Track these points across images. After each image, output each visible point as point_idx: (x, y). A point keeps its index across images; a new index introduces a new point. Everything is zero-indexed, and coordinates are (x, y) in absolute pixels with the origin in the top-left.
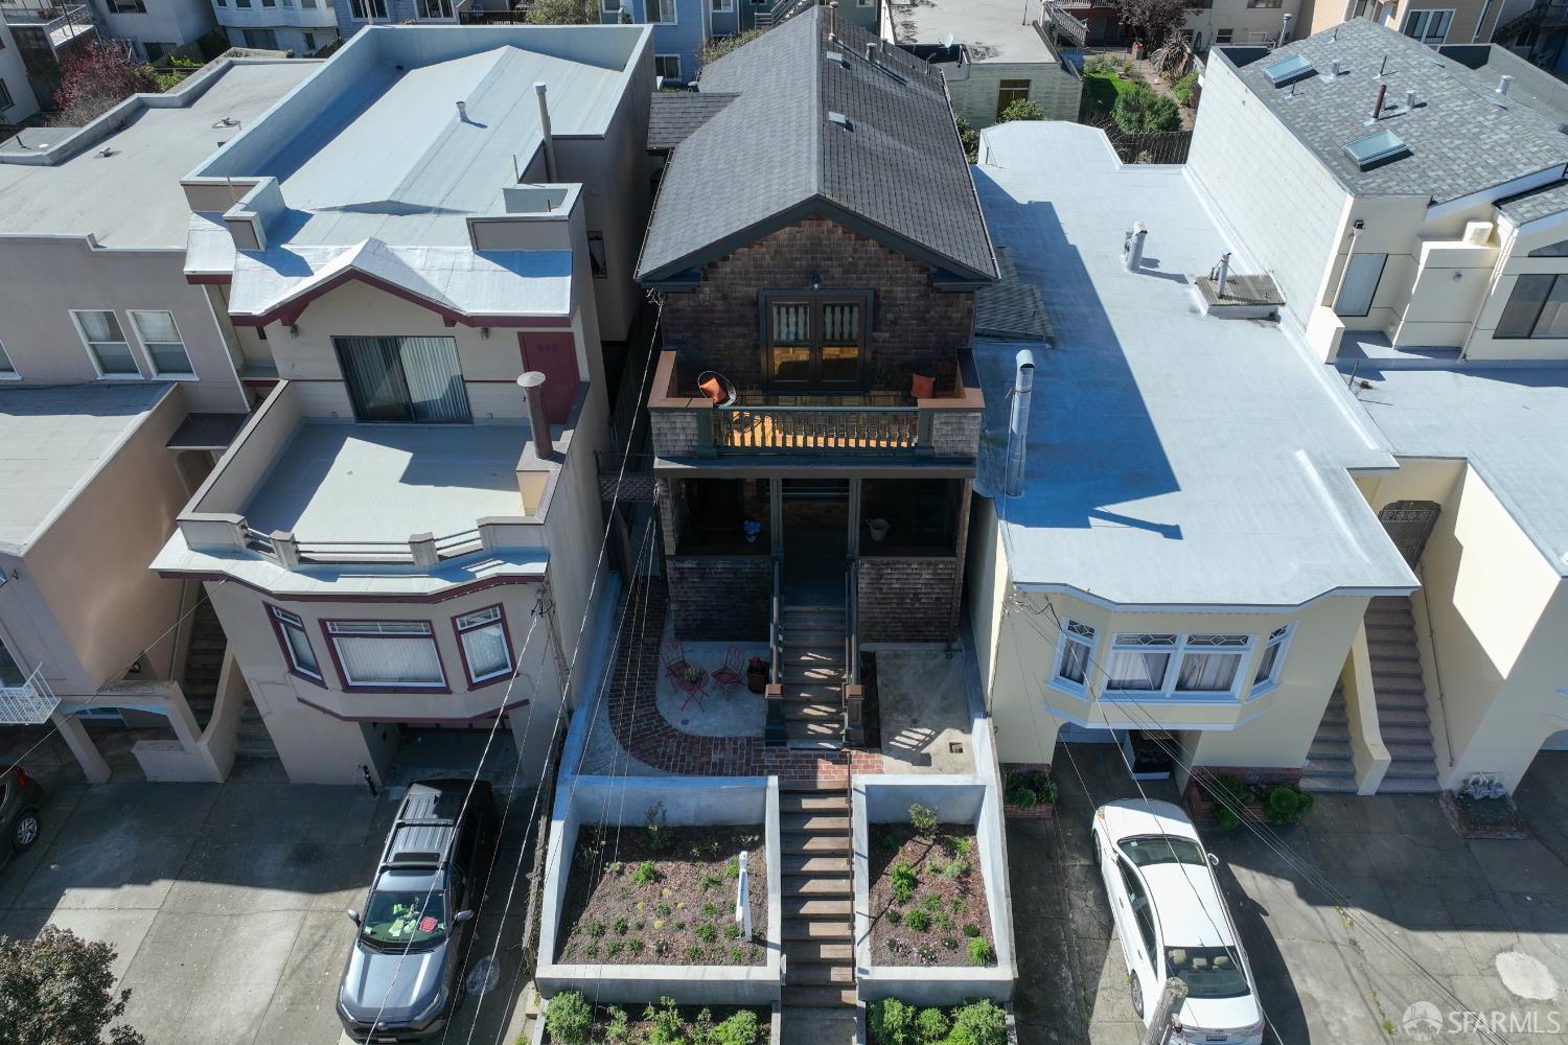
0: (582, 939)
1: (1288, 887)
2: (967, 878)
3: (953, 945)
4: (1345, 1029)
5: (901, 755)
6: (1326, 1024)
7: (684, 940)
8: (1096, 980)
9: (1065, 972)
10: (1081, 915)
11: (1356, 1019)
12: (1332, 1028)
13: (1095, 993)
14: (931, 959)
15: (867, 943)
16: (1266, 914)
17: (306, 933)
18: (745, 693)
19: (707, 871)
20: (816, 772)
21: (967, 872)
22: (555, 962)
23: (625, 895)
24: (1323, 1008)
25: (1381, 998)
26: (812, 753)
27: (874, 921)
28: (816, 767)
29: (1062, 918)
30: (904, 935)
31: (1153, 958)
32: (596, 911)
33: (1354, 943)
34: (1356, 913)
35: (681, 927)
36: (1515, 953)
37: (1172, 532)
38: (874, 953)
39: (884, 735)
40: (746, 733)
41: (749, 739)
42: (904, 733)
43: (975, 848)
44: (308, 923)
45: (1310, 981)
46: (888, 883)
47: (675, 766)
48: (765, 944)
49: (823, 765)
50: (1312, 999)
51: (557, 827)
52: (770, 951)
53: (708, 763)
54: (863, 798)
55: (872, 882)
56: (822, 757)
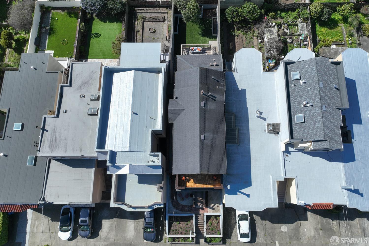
0: (171, 232)
1: (259, 218)
2: (218, 224)
3: (216, 232)
4: (261, 235)
5: (211, 208)
6: (259, 235)
7: (184, 232)
8: (233, 230)
9: (230, 229)
10: (232, 221)
11: (263, 235)
12: (259, 236)
13: (233, 232)
14: (213, 234)
15: (205, 232)
16: (256, 221)
17: (136, 225)
18: (189, 197)
19: (186, 223)
20: (199, 211)
21: (218, 222)
22: (169, 235)
23: (176, 226)
24: (259, 233)
25: (266, 232)
26: (199, 208)
27: (207, 229)
28: (199, 210)
29: (230, 221)
30: (210, 231)
31: (239, 233)
32: (172, 228)
33: (265, 224)
34: (267, 221)
35: (183, 230)
36: (284, 226)
37: (248, 196)
38: (206, 234)
39: (209, 204)
40: (190, 204)
41: (190, 205)
42: (211, 204)
43: (219, 219)
44: (135, 223)
45: (259, 230)
46: (208, 224)
47: (181, 210)
48: (193, 232)
49: (200, 210)
50: (258, 232)
51: (167, 222)
52: (194, 233)
53: (185, 210)
54: (205, 216)
55: (206, 224)
56: (200, 208)
